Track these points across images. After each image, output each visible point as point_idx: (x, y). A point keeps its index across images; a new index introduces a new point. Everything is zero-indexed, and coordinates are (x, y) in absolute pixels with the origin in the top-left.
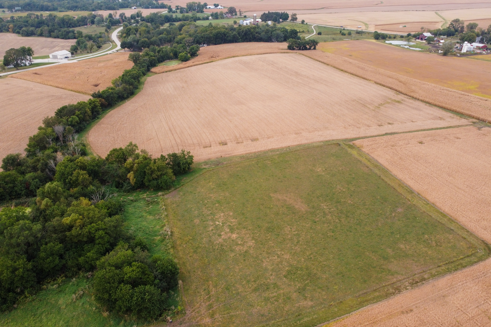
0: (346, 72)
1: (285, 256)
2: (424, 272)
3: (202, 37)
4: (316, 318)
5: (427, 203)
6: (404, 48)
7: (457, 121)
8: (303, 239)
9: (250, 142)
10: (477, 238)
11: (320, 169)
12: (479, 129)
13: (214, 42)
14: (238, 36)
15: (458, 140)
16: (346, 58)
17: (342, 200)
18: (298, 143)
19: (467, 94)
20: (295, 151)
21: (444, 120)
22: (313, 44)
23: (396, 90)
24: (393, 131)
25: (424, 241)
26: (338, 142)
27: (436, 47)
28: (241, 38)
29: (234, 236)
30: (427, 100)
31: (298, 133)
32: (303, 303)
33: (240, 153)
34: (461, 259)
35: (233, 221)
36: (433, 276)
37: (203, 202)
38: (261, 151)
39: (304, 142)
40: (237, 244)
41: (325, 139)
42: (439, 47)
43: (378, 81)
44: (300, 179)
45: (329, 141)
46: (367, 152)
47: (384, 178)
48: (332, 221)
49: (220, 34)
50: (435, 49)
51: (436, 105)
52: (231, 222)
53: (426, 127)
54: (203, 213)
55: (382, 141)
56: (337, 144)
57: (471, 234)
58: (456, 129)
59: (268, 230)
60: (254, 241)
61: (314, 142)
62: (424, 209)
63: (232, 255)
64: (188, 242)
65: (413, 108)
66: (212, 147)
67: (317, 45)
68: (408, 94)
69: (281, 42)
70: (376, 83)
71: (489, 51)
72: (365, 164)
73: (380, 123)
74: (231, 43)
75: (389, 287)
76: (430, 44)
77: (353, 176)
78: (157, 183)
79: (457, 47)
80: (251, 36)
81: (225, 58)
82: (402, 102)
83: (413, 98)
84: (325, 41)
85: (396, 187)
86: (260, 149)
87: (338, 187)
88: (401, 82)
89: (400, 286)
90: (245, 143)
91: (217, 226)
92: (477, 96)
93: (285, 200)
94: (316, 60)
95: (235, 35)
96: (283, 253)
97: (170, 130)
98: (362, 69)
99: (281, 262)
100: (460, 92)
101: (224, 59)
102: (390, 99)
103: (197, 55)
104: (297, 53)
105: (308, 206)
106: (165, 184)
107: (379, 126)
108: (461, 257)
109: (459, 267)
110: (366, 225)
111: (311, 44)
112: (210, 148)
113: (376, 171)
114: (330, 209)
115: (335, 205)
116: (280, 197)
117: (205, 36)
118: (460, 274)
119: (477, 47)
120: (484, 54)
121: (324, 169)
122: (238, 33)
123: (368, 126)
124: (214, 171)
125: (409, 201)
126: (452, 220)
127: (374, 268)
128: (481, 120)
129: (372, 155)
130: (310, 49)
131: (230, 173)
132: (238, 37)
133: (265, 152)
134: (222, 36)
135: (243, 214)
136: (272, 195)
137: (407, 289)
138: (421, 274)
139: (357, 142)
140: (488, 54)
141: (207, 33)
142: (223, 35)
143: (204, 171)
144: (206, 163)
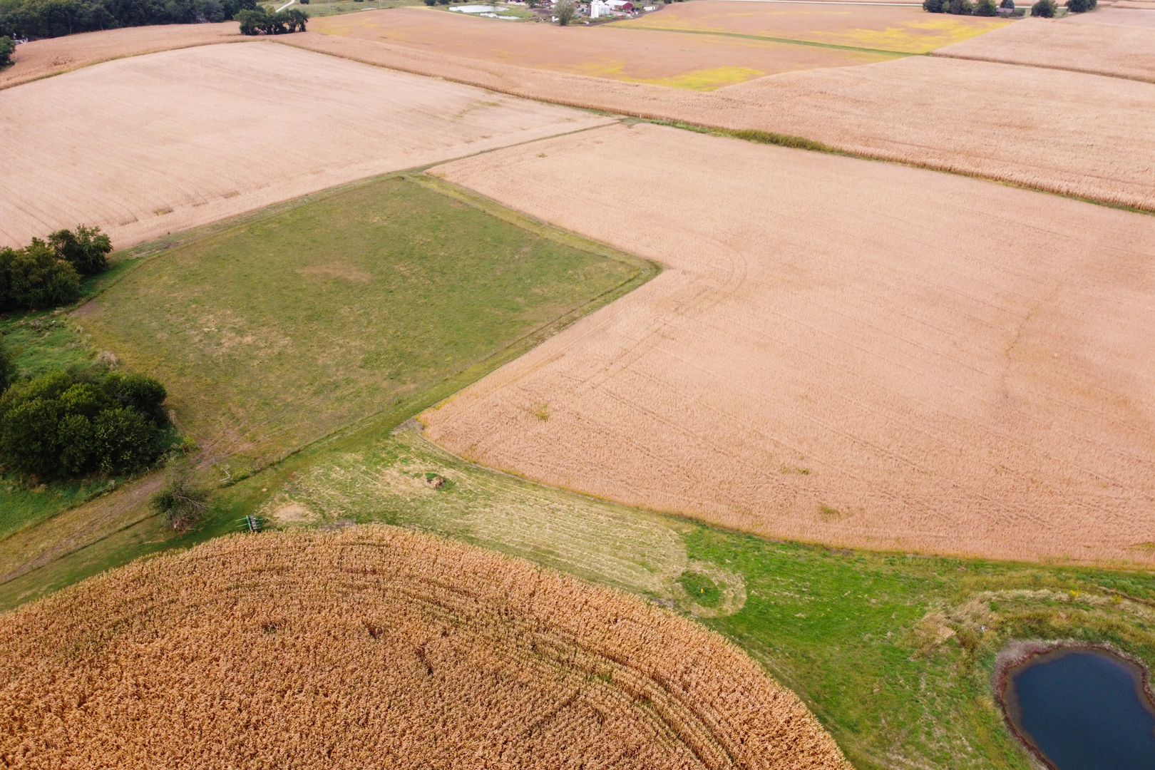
0: (383, 66)
1: (353, 344)
2: (573, 310)
3: (11, 21)
4: (427, 399)
5: (564, 231)
6: (488, 17)
7: (594, 120)
8: (376, 317)
9: (222, 200)
10: (639, 259)
11: (378, 218)
12: (630, 127)
13: (47, 32)
14: (107, 13)
15: (600, 145)
16: (377, 43)
17: (429, 254)
18: (324, 187)
19: (607, 80)
20: (321, 200)
21: (574, 121)
22: (297, 19)
23: (487, 88)
24: (493, 147)
25: (568, 278)
26: (402, 175)
27: (546, 12)
28: (116, 18)
29: (248, 339)
30: (543, 97)
31: (318, 172)
32: (401, 389)
33: (209, 221)
34: (621, 285)
35: (236, 320)
36: (586, 313)
37: (161, 308)
38: (251, 211)
39: (334, 183)
40: (260, 349)
41: (373, 174)
42: (551, 12)
43: (450, 75)
44: (345, 238)
45: (382, 175)
46: (454, 182)
47: (491, 213)
48: (420, 284)
49: (59, 10)
50: (545, 15)
51: (558, 103)
52: (234, 323)
53: (547, 134)
54: (171, 322)
55: (477, 163)
56: (400, 178)
57: (631, 256)
58: (594, 130)
59: (310, 318)
60: (289, 338)
61: (354, 181)
62: (561, 241)
63: (255, 363)
64: (159, 365)
65: (522, 111)
66: (141, 221)
67: (307, 21)
68: (508, 91)
69: (220, 20)
70: (446, 79)
71: (637, 13)
72: (455, 199)
73: (467, 139)
74: (92, 31)
75: (528, 339)
76: (535, 7)
77: (440, 218)
78: (45, 292)
79: (583, 10)
80: (141, 11)
81: (93, 64)
82: (501, 104)
83: (518, 96)
84: (322, 15)
85: (514, 221)
86: (248, 208)
87: (417, 237)
88: (493, 73)
89: (543, 335)
90: (212, 203)
91: (206, 334)
92: (622, 82)
93: (327, 274)
94: (314, 51)
95: (98, 10)
96: (348, 340)
97: (20, 209)
98: (414, 58)
99: (349, 352)
100: (595, 78)
101: (89, 65)
102: (479, 101)
103: (12, 64)
104: (267, 41)
105: (372, 272)
106: (66, 291)
107: (468, 142)
108: (620, 283)
109: (620, 294)
110: (476, 278)
111: (292, 20)
112: (135, 223)
113: (477, 205)
114: (411, 270)
115: (419, 262)
116: (315, 271)
117: (19, 18)
118: (620, 301)
119: (616, 6)
120: (628, 18)
121: (385, 218)
122: (106, 7)
123: (448, 145)
124: (163, 258)
125: (538, 235)
126: (603, 246)
127: (500, 324)
128: (632, 116)
129: (464, 184)
130: (292, 31)
131: (199, 255)
132: (108, 16)
133: (262, 211)
134: (65, 15)
135: (253, 308)
136: (298, 271)
137: (553, 335)
138: (570, 314)
139: (433, 170)
140: (635, 17)
141: (23, 9)
142: (67, 12)
143: (141, 262)
144: (139, 248)
